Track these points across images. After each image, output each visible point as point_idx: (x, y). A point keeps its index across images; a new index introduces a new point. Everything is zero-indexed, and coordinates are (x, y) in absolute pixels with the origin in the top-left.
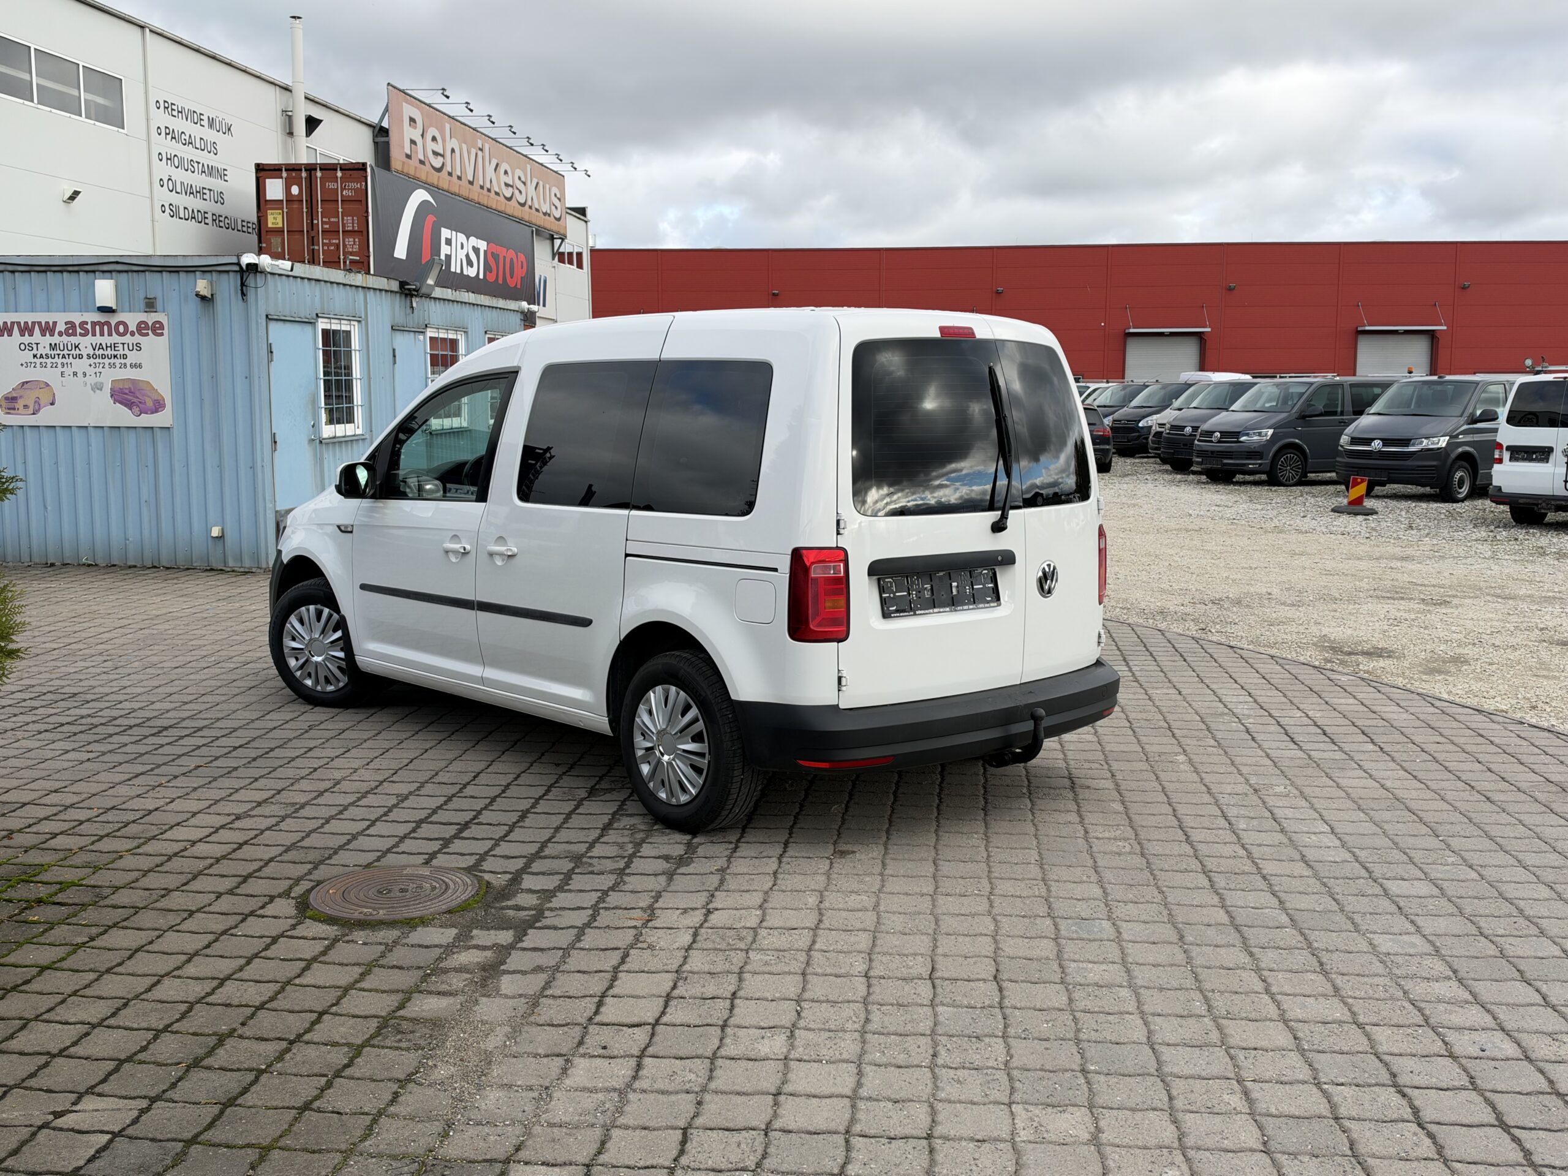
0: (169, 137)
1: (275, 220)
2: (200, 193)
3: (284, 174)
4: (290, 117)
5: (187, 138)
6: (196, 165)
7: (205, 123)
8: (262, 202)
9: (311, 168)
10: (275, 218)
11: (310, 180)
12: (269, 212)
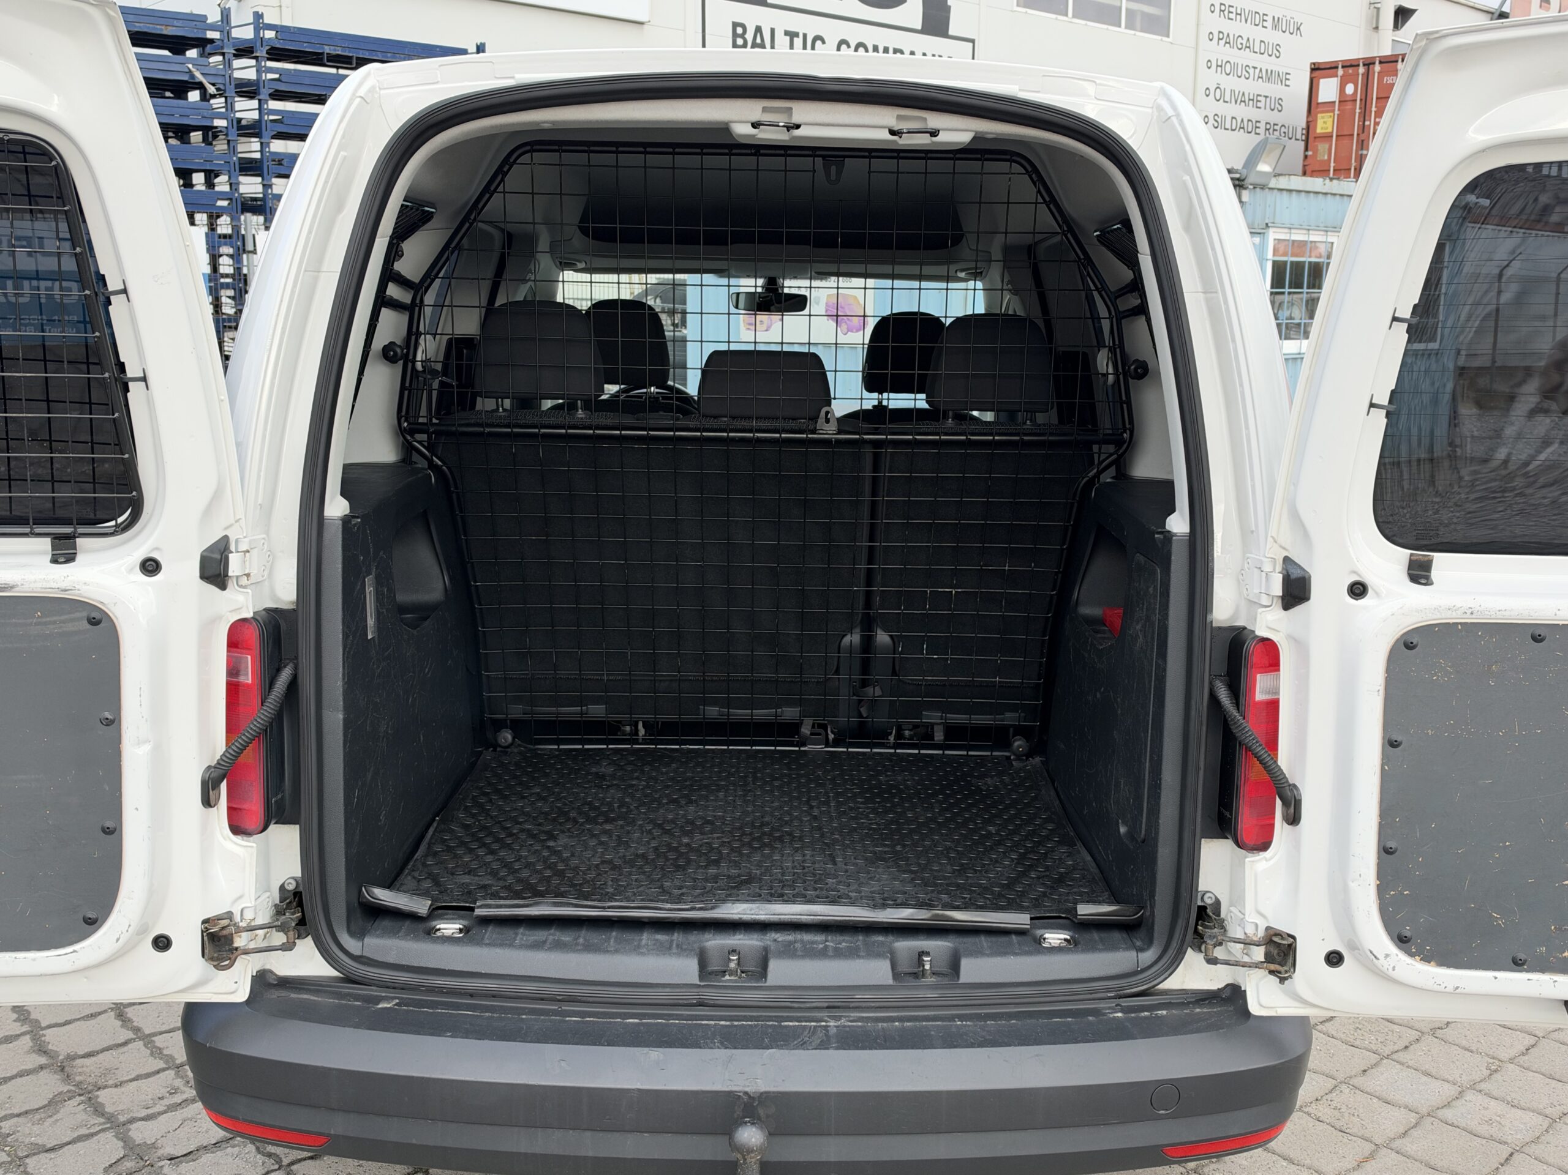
0: (1222, 42)
1: (1325, 124)
2: (1254, 101)
3: (1340, 72)
4: (1378, 9)
5: (1244, 42)
6: (1251, 71)
7: (1269, 24)
8: (1313, 105)
9: (1369, 63)
10: (1325, 123)
11: (1367, 76)
12: (1320, 115)
